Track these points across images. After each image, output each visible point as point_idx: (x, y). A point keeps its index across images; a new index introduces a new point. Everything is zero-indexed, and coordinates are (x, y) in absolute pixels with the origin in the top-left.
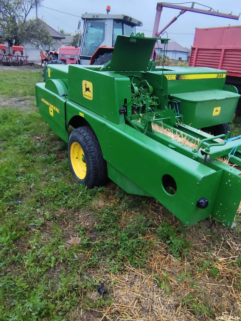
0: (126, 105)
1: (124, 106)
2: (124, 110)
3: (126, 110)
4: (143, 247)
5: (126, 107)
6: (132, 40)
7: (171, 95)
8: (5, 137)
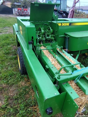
0: (33, 39)
1: (32, 40)
2: (31, 43)
3: (33, 42)
4: (30, 114)
5: (33, 41)
6: (36, 5)
7: (66, 33)
8: (2, 46)
